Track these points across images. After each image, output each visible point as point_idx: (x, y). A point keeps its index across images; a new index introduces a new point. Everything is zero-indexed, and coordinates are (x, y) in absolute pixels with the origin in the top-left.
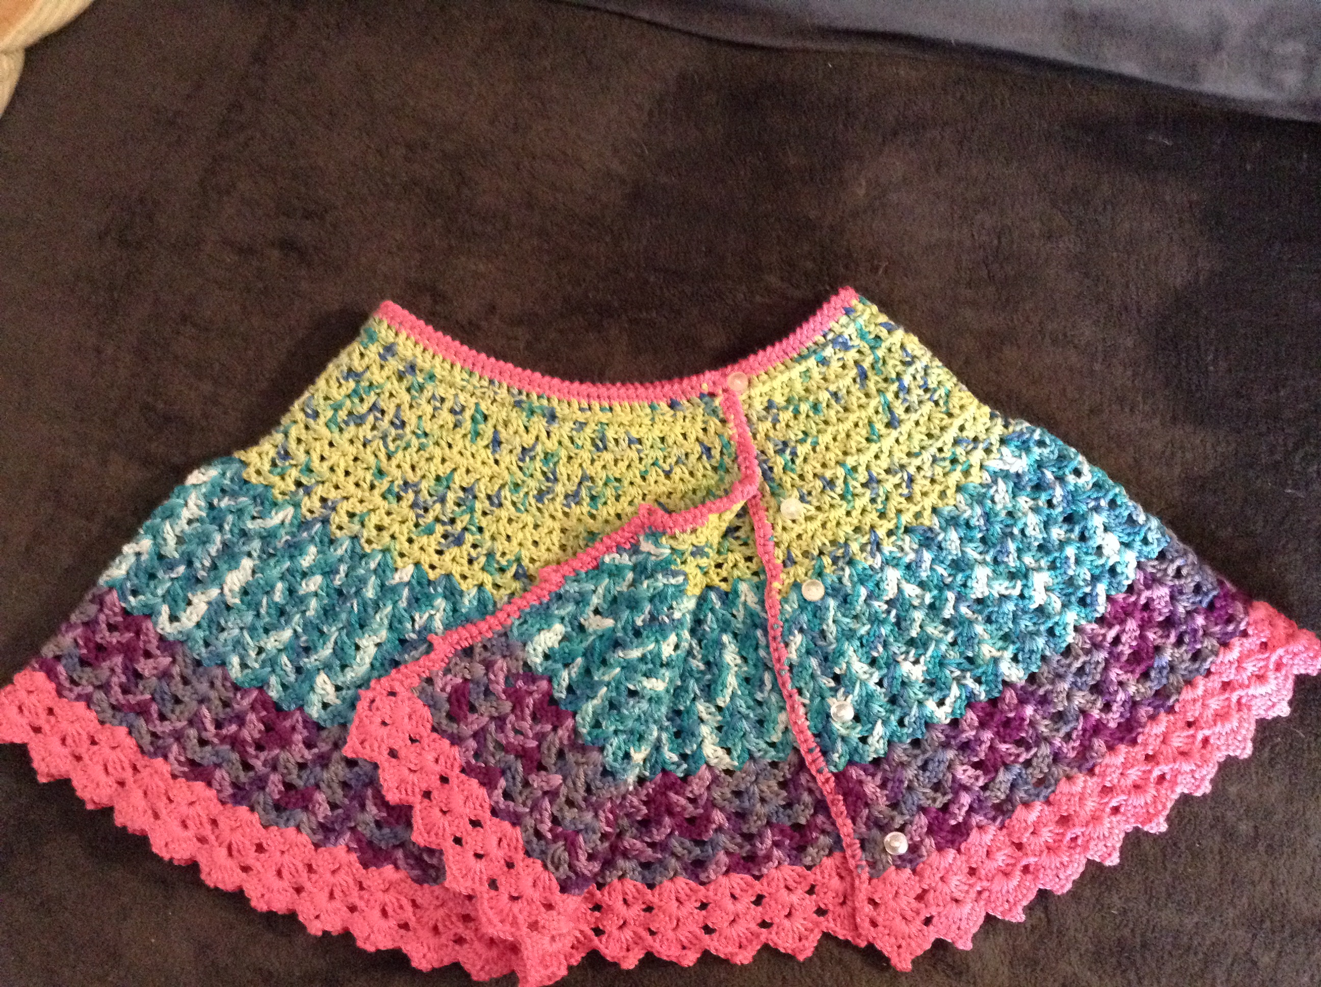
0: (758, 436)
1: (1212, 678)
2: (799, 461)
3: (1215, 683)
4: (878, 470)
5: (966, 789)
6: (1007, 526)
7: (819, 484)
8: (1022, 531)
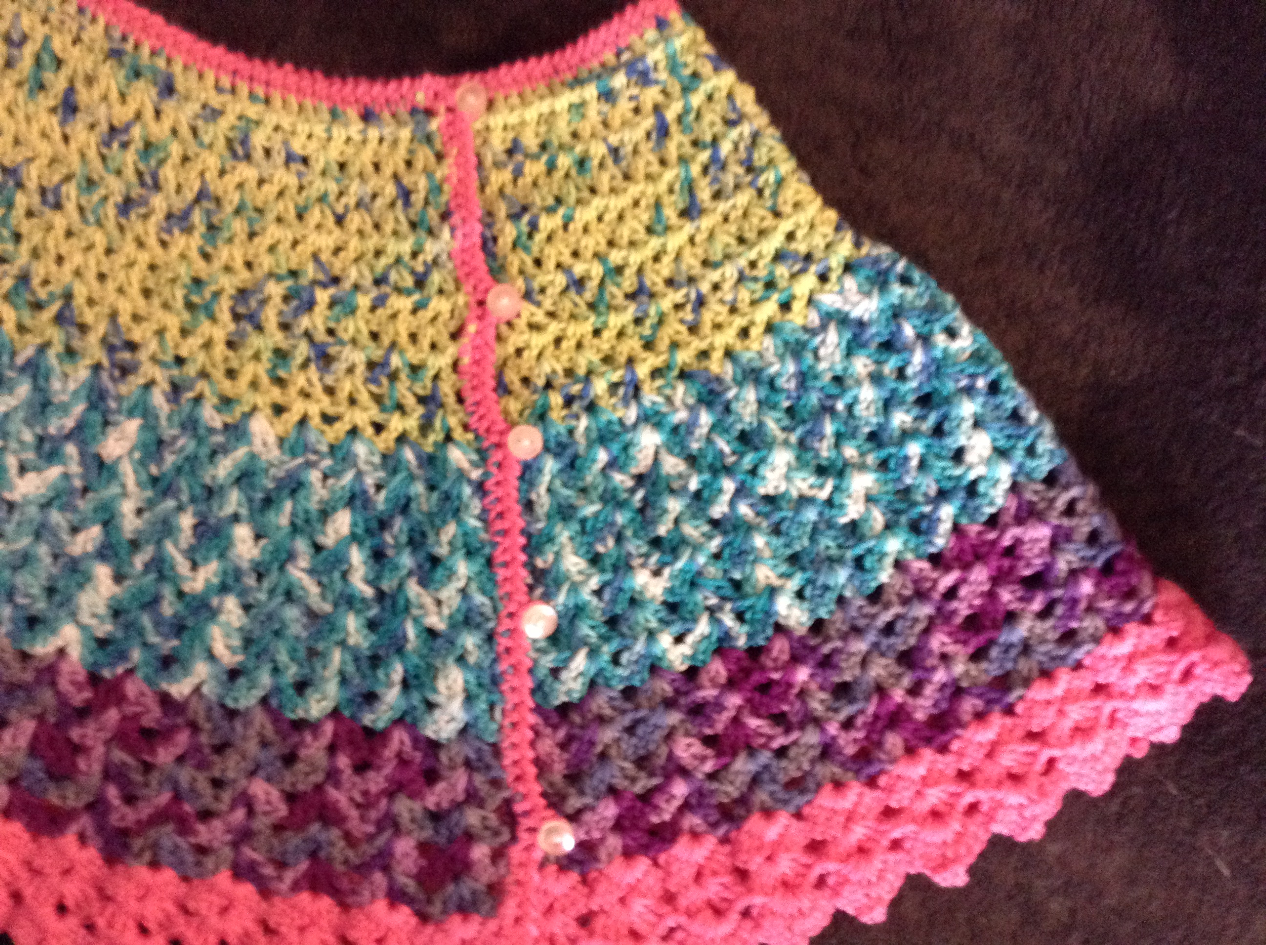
0: (488, 190)
1: (1082, 672)
2: (540, 237)
3: (1084, 682)
4: (655, 279)
5: (684, 772)
6: (830, 397)
7: (561, 280)
8: (850, 407)
